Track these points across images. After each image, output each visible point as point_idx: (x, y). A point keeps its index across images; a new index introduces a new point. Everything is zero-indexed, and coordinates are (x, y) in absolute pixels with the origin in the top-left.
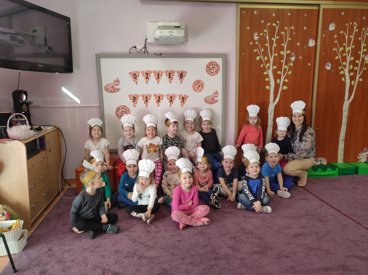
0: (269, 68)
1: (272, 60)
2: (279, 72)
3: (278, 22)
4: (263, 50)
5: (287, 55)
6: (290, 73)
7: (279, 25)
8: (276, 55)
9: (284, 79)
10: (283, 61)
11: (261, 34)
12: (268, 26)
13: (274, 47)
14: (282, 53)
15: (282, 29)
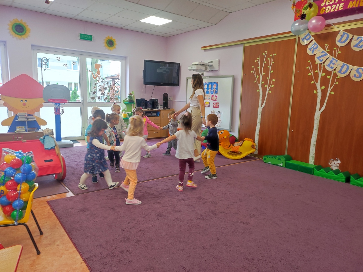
1: (261, 77)
2: (266, 86)
3: (266, 52)
4: (256, 71)
6: (273, 86)
7: (267, 54)
8: (264, 74)
9: (269, 91)
10: (269, 78)
11: (256, 61)
13: (264, 69)
15: (268, 56)
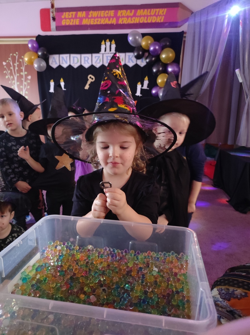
0: (14, 84)
1: (16, 78)
2: (21, 87)
3: (17, 53)
4: (9, 71)
5: (25, 75)
6: (29, 87)
7: (18, 55)
8: (18, 75)
9: (26, 90)
10: (23, 79)
11: (7, 61)
12: (11, 56)
13: (17, 70)
14: (22, 73)
15: (20, 57)
